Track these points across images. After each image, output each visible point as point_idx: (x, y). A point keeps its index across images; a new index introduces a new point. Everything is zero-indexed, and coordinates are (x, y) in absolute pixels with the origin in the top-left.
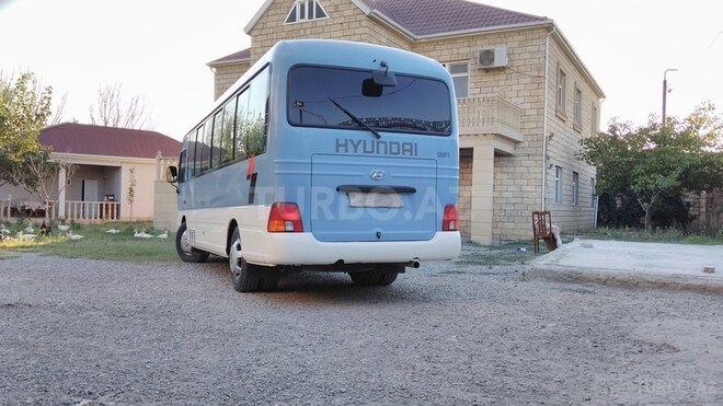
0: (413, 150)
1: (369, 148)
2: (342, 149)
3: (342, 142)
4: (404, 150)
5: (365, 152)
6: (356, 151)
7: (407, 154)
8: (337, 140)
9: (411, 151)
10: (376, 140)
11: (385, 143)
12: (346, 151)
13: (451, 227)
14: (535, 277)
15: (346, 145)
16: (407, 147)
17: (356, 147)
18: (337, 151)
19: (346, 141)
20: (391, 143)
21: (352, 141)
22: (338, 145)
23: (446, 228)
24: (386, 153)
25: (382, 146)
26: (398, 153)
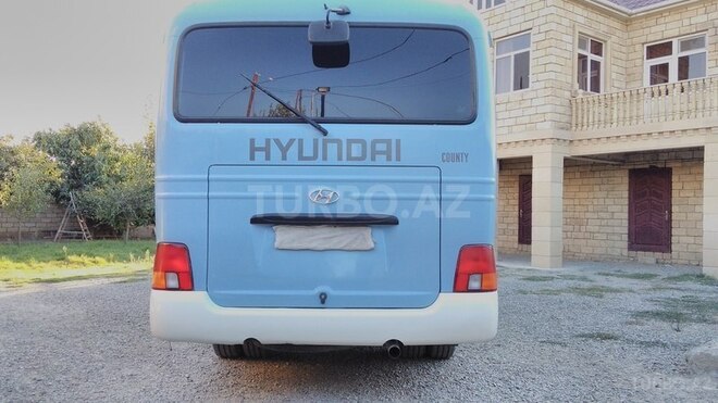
0: (392, 151)
1: (308, 152)
2: (260, 156)
3: (260, 143)
4: (374, 153)
5: (301, 157)
6: (284, 158)
7: (381, 159)
8: (252, 141)
9: (388, 154)
10: (321, 138)
11: (339, 142)
12: (268, 158)
13: (474, 284)
14: (707, 370)
15: (267, 150)
16: (381, 147)
17: (284, 150)
18: (252, 158)
19: (268, 141)
20: (350, 142)
21: (277, 142)
22: (253, 150)
23: (461, 286)
24: (340, 158)
25: (332, 149)
26: (363, 158)
